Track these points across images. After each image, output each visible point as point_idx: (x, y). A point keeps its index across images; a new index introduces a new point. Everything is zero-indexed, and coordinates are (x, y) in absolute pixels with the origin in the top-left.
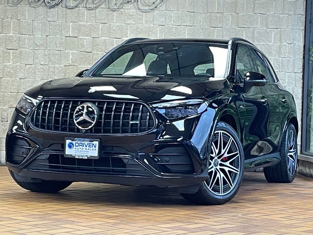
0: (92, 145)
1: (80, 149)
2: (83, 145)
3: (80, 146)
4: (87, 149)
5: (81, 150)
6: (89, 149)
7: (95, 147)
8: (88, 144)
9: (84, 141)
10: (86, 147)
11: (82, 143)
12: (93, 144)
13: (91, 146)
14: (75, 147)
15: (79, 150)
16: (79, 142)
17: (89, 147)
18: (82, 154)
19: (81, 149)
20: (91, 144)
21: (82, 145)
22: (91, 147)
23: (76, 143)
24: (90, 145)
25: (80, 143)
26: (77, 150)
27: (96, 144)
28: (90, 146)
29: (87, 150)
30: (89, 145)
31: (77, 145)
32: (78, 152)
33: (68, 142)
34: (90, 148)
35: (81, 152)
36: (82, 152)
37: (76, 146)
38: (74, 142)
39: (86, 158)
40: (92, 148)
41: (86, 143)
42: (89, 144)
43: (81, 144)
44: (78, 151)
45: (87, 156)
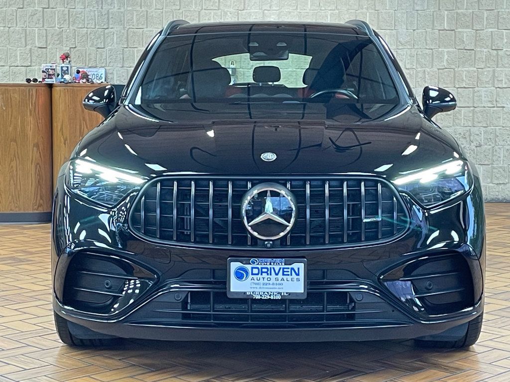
0: (289, 270)
1: (262, 279)
2: (269, 272)
3: (263, 274)
4: (280, 279)
5: (266, 281)
6: (283, 279)
7: (298, 275)
8: (281, 270)
9: (272, 264)
10: (277, 274)
11: (267, 268)
12: (292, 269)
13: (289, 273)
14: (251, 276)
15: (261, 281)
16: (259, 267)
17: (283, 274)
18: (269, 291)
19: (265, 279)
20: (289, 268)
21: (267, 272)
22: (288, 275)
23: (252, 268)
24: (285, 270)
25: (262, 268)
26: (256, 281)
27: (299, 269)
28: (285, 273)
29: (280, 282)
30: (283, 272)
31: (256, 271)
32: (258, 286)
33: (234, 266)
34: (285, 277)
35: (265, 286)
36: (268, 286)
37: (252, 274)
38: (249, 267)
39: (279, 297)
40: (289, 277)
41: (277, 268)
42: (283, 268)
43: (264, 270)
44: (258, 284)
45: (280, 293)
